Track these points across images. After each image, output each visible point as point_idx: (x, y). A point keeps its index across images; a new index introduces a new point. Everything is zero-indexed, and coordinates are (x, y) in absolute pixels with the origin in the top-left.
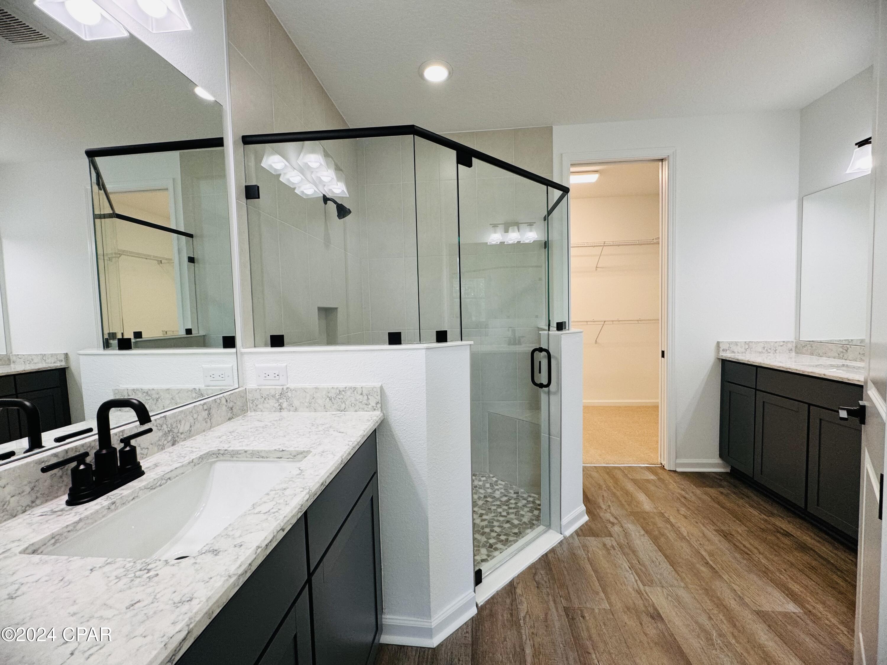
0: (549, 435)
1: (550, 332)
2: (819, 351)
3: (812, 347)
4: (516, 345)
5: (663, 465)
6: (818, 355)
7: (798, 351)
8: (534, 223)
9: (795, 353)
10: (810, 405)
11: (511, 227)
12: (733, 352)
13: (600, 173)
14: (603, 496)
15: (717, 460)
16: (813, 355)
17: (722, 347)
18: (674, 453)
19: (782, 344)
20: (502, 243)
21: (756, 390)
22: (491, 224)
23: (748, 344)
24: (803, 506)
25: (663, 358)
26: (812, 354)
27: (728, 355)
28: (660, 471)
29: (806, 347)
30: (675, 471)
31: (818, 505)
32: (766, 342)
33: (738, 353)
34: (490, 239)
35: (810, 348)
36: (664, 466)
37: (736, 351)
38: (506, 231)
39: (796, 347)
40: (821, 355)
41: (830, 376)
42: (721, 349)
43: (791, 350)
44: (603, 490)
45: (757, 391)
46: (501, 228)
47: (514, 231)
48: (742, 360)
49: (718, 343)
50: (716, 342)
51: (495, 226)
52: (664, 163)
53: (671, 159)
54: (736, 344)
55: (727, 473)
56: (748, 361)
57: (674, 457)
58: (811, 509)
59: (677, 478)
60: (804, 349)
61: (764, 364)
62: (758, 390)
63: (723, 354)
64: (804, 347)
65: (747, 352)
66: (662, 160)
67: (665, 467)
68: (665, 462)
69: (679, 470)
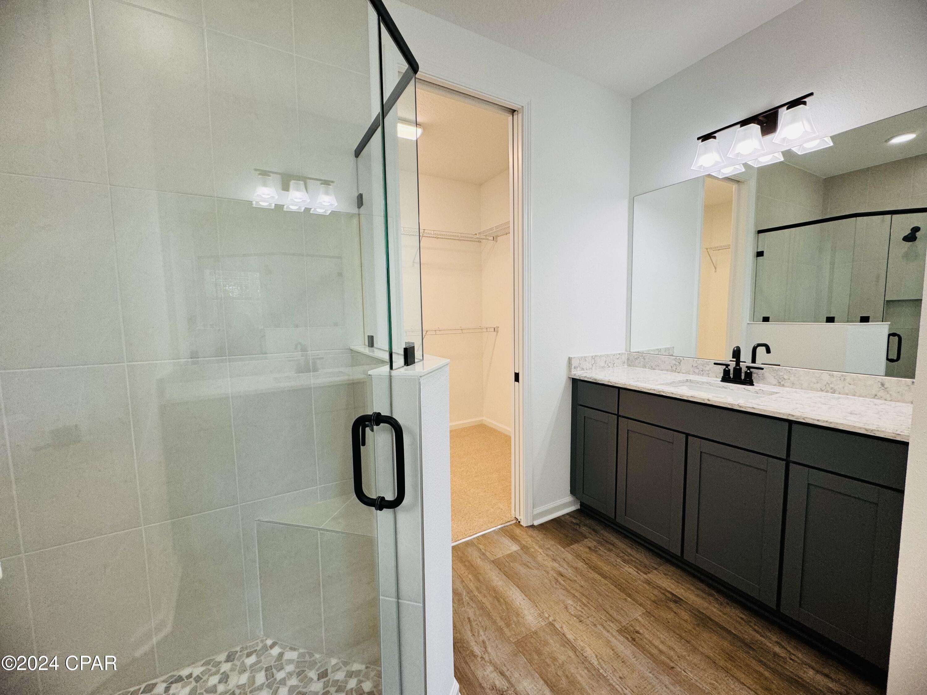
0: (398, 598)
1: (394, 373)
2: (652, 364)
3: (644, 359)
4: (310, 372)
5: (519, 520)
6: (650, 367)
7: (630, 363)
8: (333, 182)
9: (628, 366)
10: (687, 435)
11: (293, 181)
12: (583, 369)
13: (424, 130)
14: (469, 619)
15: (569, 498)
16: (646, 368)
17: (574, 363)
18: (532, 504)
19: (618, 356)
20: (279, 207)
21: (618, 416)
22: (256, 170)
23: (594, 359)
24: (679, 554)
25: (517, 383)
26: (644, 367)
27: (579, 374)
28: (518, 531)
29: (639, 359)
30: (532, 526)
31: (697, 552)
32: (608, 355)
33: (586, 370)
34: (256, 194)
35: (643, 360)
36: (519, 522)
37: (584, 367)
38: (286, 188)
39: (628, 359)
40: (653, 367)
41: (715, 402)
42: (573, 367)
43: (624, 363)
44: (465, 604)
45: (619, 418)
46: (275, 180)
47: (298, 190)
48: (601, 381)
49: (570, 359)
50: (568, 358)
51: (264, 173)
52: (515, 117)
53: (525, 110)
54: (585, 359)
55: (577, 511)
56: (609, 382)
57: (532, 507)
58: (689, 556)
59: (535, 533)
60: (637, 361)
61: (630, 385)
62: (620, 416)
63: (575, 373)
64: (637, 359)
65: (594, 368)
66: (513, 111)
67: (521, 523)
68: (521, 517)
69: (536, 523)
